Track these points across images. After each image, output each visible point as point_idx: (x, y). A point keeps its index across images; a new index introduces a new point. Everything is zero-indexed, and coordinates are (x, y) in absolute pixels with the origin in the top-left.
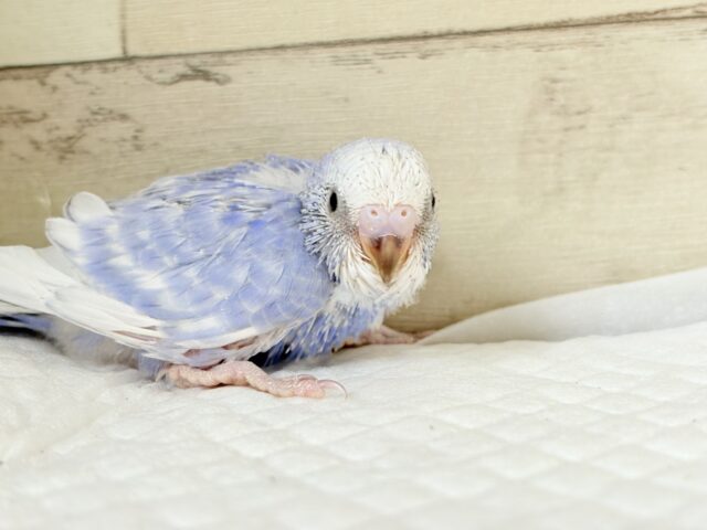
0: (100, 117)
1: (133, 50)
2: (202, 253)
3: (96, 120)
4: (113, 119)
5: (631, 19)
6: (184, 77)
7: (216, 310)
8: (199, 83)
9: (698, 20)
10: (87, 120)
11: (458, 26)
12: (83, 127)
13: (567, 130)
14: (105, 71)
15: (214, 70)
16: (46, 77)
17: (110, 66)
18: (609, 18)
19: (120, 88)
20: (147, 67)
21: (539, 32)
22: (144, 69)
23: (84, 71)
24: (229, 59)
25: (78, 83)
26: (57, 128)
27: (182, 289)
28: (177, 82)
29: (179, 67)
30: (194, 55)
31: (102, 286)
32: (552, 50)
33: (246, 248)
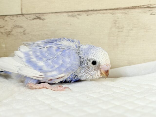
0: (16, 27)
1: (24, 13)
2: (52, 57)
3: (15, 28)
4: (19, 28)
5: (133, 8)
6: (35, 19)
7: (56, 70)
8: (38, 20)
9: (148, 8)
10: (13, 28)
11: (95, 9)
12: (12, 29)
13: (119, 32)
14: (17, 17)
15: (42, 17)
16: (4, 18)
17: (19, 16)
18: (128, 7)
19: (21, 21)
20: (27, 16)
21: (113, 10)
22: (26, 17)
23: (13, 17)
24: (45, 15)
25: (11, 19)
26: (7, 29)
27: (48, 65)
28: (33, 20)
29: (34, 16)
30: (37, 14)
31: (29, 65)
32: (116, 14)
33: (61, 56)
